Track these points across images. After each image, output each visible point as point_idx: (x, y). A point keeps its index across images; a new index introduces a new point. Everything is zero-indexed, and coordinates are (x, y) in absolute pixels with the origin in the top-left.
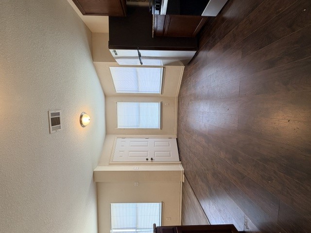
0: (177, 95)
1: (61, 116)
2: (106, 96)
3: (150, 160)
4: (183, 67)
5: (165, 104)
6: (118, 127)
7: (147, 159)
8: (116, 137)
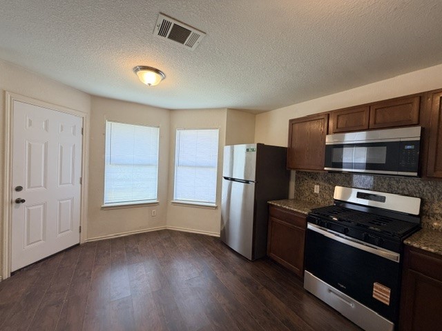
0: (170, 227)
1: (183, 46)
2: (171, 111)
3: (17, 195)
4: (218, 235)
5: (154, 210)
6: (108, 124)
7: (19, 189)
8: (84, 115)
